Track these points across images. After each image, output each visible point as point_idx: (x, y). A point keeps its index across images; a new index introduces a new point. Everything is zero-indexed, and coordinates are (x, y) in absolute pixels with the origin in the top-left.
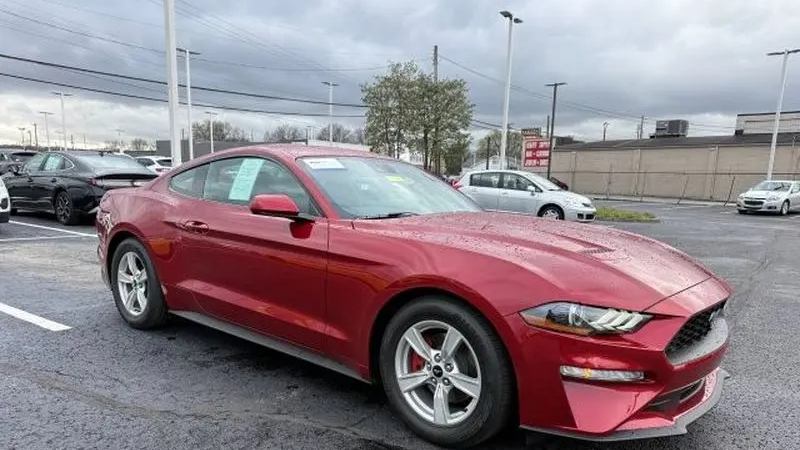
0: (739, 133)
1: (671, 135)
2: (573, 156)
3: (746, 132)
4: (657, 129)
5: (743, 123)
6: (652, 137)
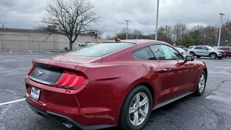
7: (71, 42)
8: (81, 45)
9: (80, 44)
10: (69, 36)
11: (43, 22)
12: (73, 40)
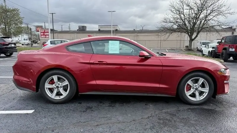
0: (99, 30)
1: (82, 30)
2: (57, 35)
3: (101, 30)
4: (79, 28)
5: (100, 27)
6: (78, 30)
7: (191, 40)
8: (203, 43)
9: (202, 41)
10: (190, 34)
11: (164, 22)
12: (193, 38)
